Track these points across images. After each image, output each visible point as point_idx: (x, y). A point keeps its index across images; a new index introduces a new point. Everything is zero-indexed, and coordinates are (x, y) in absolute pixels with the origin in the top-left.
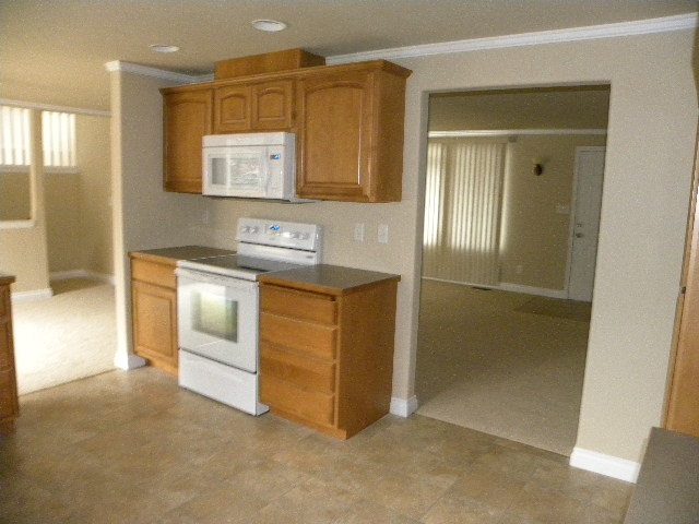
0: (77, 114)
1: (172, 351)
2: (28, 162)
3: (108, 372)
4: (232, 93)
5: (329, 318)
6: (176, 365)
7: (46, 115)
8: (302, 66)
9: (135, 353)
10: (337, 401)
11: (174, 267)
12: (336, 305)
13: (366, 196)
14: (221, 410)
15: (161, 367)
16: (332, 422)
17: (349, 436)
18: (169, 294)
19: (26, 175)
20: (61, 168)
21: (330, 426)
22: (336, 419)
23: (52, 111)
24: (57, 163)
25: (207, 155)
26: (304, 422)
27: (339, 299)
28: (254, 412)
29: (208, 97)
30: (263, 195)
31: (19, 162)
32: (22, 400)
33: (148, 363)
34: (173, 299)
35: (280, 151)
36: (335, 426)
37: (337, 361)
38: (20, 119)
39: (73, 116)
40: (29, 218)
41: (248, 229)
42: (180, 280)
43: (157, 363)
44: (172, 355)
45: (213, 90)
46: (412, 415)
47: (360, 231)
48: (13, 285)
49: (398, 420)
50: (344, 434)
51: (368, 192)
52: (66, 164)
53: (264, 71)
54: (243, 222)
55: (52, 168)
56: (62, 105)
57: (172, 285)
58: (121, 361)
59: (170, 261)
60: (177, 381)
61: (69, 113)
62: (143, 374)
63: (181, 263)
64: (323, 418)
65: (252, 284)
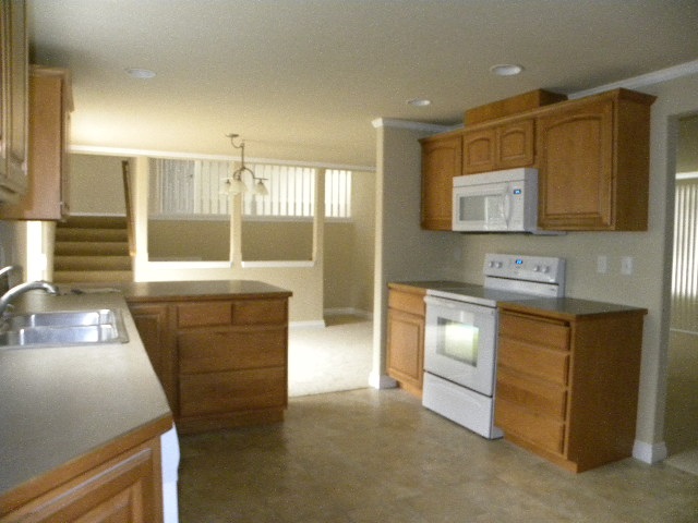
0: (353, 170)
1: (418, 374)
2: (312, 214)
3: (361, 389)
4: (477, 137)
5: (563, 343)
6: (421, 388)
7: (328, 172)
8: (541, 105)
9: (387, 374)
10: (567, 429)
11: (424, 295)
12: (570, 330)
13: (606, 225)
14: (457, 430)
15: (408, 389)
16: (562, 452)
17: (580, 470)
18: (419, 321)
19: (311, 224)
20: (339, 218)
21: (560, 455)
22: (566, 449)
23: (333, 169)
24: (335, 215)
25: (457, 194)
26: (533, 448)
27: (573, 325)
28: (487, 436)
29: (456, 143)
30: (504, 228)
31: (306, 214)
32: (290, 401)
33: (398, 385)
34: (421, 325)
35: (521, 186)
36: (565, 457)
37: (570, 389)
38: (308, 178)
39: (349, 173)
40: (311, 259)
41: (493, 264)
42: (428, 308)
43: (405, 385)
44: (417, 378)
45: (462, 137)
46: (658, 464)
47: (602, 263)
48: (290, 299)
49: (640, 465)
50: (574, 467)
51: (607, 220)
52: (342, 215)
53: (507, 114)
54: (489, 257)
55: (331, 218)
56: (340, 164)
57: (421, 313)
58: (374, 381)
59: (421, 290)
60: (421, 401)
61: (347, 170)
62: (393, 393)
63: (429, 292)
64: (553, 447)
65: (490, 310)
